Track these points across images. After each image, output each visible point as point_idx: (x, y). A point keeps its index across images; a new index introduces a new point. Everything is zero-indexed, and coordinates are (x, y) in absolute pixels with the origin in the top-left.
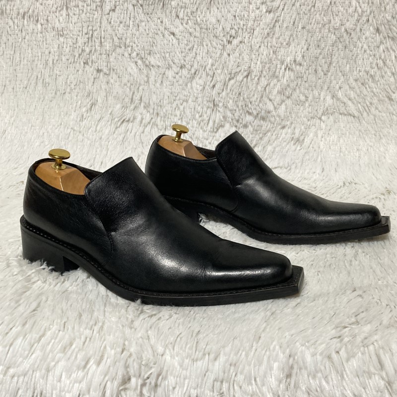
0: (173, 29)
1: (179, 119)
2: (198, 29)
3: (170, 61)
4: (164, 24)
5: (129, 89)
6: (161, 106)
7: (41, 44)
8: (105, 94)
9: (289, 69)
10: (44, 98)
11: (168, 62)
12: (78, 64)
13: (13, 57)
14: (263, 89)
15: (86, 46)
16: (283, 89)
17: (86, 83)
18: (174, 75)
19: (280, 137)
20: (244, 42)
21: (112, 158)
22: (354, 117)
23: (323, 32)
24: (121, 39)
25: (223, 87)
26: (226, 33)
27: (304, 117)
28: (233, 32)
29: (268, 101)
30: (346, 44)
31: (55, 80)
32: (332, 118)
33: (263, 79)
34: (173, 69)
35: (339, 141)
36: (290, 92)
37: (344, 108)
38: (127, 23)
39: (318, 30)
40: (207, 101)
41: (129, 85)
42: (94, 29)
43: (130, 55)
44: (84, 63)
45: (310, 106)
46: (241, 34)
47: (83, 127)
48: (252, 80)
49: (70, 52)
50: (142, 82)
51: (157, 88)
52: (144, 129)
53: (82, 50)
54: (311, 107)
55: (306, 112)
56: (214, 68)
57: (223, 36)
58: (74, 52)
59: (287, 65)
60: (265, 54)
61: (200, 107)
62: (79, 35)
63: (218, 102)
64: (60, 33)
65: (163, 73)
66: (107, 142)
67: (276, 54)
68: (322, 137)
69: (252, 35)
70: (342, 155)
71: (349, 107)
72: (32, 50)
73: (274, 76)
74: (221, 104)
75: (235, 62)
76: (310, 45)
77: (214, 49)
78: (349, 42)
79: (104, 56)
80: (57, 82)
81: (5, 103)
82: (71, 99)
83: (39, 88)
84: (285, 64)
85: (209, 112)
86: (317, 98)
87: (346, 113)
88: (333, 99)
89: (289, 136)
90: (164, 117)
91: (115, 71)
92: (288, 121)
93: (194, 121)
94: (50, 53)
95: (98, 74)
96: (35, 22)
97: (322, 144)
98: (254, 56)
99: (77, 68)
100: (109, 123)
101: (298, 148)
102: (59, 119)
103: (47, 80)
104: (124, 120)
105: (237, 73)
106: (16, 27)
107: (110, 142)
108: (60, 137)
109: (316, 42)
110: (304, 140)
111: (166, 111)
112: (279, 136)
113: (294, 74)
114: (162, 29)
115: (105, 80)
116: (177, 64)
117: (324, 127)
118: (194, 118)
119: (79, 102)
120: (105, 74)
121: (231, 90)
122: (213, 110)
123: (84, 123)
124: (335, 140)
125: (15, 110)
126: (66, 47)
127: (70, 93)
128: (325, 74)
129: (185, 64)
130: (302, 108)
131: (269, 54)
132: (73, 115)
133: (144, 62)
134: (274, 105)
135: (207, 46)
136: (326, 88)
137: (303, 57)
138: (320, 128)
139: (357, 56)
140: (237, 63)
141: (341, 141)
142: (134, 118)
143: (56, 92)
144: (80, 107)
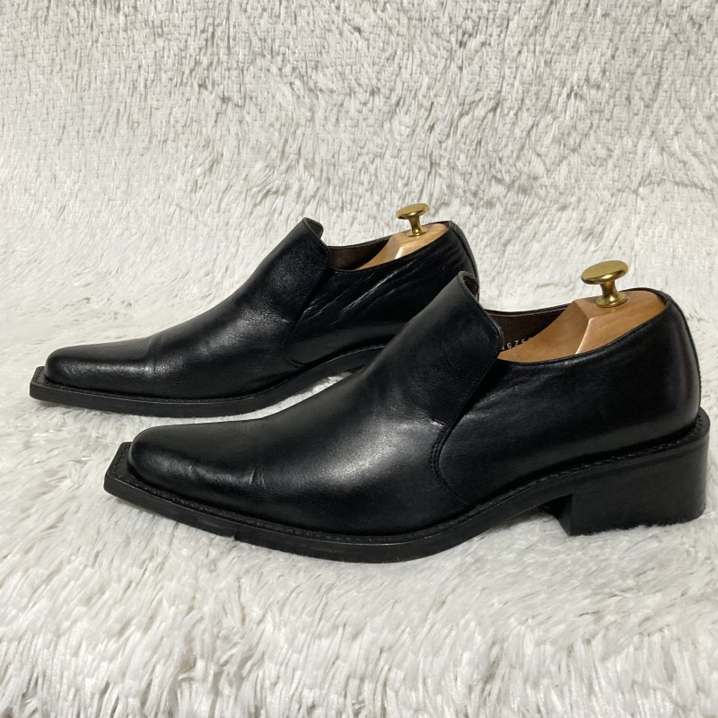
0: (358, 21)
1: (367, 191)
2: (404, 20)
3: (353, 81)
4: (342, 11)
5: (276, 134)
6: (334, 166)
7: (124, 51)
8: (235, 143)
9: (576, 95)
10: (130, 149)
11: (349, 84)
12: (188, 88)
13: (78, 75)
14: (524, 134)
15: (202, 53)
16: (563, 134)
17: (203, 122)
18: (359, 107)
19: (557, 226)
20: (490, 44)
21: (245, 261)
22: (703, 189)
23: (643, 22)
24: (265, 40)
25: (448, 129)
26: (455, 27)
27: (604, 189)
28: (469, 25)
29: (534, 158)
30: (691, 46)
31: (148, 116)
32: (658, 191)
33: (525, 114)
34: (358, 95)
35: (672, 234)
36: (578, 140)
37: (682, 172)
38: (276, 10)
39: (634, 18)
40: (419, 156)
41: (277, 126)
42: (216, 23)
43: (280, 70)
44: (200, 86)
45: (615, 167)
46: (484, 28)
47: (196, 203)
48: (504, 116)
49: (174, 64)
50: (303, 121)
51: (329, 132)
52: (304, 208)
53: (196, 62)
54: (617, 169)
55: (607, 180)
56: (432, 93)
57: (451, 33)
58: (182, 65)
59: (572, 87)
60: (529, 65)
61: (405, 167)
62: (189, 35)
63: (438, 156)
64: (158, 31)
65: (339, 103)
66: (237, 232)
67: (550, 68)
68: (639, 228)
69: (504, 30)
70: (676, 263)
71: (694, 170)
72: (109, 61)
73: (546, 108)
74: (444, 163)
75: (471, 82)
76: (617, 49)
77: (433, 58)
78: (697, 41)
79: (235, 73)
80: (153, 121)
81: (64, 159)
82: (177, 151)
83: (121, 131)
84: (569, 86)
85: (421, 176)
86: (630, 153)
87: (686, 182)
88: (662, 154)
89: (573, 224)
90: (341, 186)
91: (254, 99)
92: (572, 195)
93: (393, 194)
94: (140, 67)
95: (224, 106)
96: (113, 11)
97: (638, 241)
98: (507, 71)
99: (187, 95)
100: (243, 196)
101: (592, 248)
102: (155, 187)
103: (135, 117)
104: (269, 191)
105: (474, 104)
106: (82, 21)
107: (243, 232)
108: (157, 220)
109: (629, 42)
110: (602, 233)
111: (344, 174)
112: (554, 224)
113: (586, 105)
114: (338, 20)
115: (236, 117)
116: (364, 86)
117: (643, 208)
118: (395, 189)
119: (191, 157)
120: (237, 105)
121: (462, 136)
122: (430, 173)
123: (198, 195)
124: (665, 235)
125: (80, 171)
126: (169, 57)
127: (174, 141)
128: (647, 106)
129: (379, 85)
130: (600, 171)
131: (538, 67)
132: (180, 181)
133: (305, 84)
134: (544, 164)
135: (420, 51)
136: (647, 132)
137: (604, 72)
138: (635, 210)
139: (712, 69)
140: (476, 83)
141: (677, 235)
142: (287, 188)
143: (150, 138)
144: (192, 167)
